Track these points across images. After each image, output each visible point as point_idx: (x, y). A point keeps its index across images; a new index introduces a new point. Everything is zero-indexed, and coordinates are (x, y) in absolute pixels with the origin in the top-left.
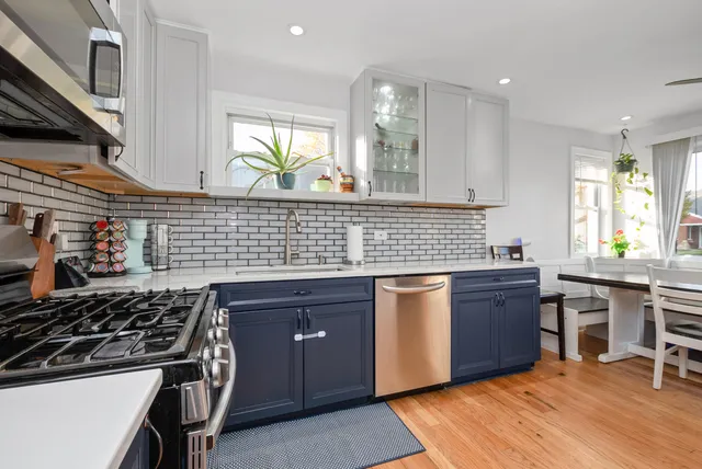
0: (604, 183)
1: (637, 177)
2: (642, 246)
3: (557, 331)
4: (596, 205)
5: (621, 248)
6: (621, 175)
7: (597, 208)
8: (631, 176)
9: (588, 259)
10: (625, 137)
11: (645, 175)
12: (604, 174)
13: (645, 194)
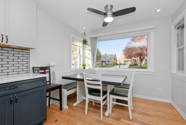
0: (81, 47)
1: (88, 46)
2: (89, 65)
3: (59, 99)
4: (79, 53)
5: (84, 66)
6: (84, 45)
7: (79, 54)
8: (86, 46)
9: (75, 70)
10: (85, 34)
11: (89, 46)
12: (81, 44)
13: (89, 51)
